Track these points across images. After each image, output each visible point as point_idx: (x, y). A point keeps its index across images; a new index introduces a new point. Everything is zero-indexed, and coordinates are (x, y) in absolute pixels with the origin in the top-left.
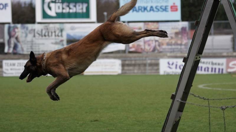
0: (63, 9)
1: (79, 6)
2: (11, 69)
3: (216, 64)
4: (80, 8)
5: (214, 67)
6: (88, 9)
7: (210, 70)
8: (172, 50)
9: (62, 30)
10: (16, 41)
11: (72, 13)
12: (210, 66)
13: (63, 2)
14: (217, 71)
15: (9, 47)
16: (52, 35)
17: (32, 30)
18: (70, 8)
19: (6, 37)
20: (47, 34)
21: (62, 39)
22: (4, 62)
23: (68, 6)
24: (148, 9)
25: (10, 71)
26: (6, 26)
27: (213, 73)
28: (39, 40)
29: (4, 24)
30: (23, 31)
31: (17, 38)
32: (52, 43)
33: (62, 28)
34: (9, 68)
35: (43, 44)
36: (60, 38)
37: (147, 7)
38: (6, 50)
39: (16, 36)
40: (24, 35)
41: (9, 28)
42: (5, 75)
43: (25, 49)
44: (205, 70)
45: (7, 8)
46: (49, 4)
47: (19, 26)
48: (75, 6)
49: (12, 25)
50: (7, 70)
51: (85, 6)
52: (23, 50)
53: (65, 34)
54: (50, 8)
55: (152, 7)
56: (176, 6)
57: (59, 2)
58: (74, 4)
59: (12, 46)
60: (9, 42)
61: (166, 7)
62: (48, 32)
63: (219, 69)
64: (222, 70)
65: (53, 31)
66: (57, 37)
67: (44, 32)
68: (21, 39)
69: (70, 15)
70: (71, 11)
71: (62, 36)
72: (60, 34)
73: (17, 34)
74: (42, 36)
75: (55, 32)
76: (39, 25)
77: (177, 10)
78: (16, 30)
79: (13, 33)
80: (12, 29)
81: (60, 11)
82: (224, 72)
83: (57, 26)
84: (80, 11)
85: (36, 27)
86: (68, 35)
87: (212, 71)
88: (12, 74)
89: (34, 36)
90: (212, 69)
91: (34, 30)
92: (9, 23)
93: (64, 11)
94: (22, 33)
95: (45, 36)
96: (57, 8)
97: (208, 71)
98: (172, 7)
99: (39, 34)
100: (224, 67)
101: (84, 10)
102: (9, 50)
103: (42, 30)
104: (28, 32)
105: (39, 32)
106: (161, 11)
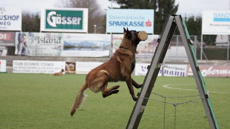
0: (62, 21)
1: (75, 19)
2: (19, 67)
3: (179, 69)
4: (75, 21)
5: (177, 71)
6: (81, 22)
7: (174, 73)
8: (145, 57)
9: (60, 38)
10: (24, 46)
11: (69, 25)
12: (174, 70)
13: (62, 16)
14: (180, 74)
15: (19, 50)
16: (52, 42)
17: (37, 37)
18: (67, 21)
19: (17, 42)
20: (48, 41)
21: (60, 45)
22: (14, 61)
23: (66, 19)
24: (129, 23)
25: (18, 69)
26: (17, 33)
27: (177, 76)
28: (42, 46)
29: (15, 31)
30: (30, 38)
31: (25, 43)
32: (52, 48)
33: (60, 36)
34: (18, 66)
35: (45, 49)
36: (59, 45)
37: (127, 22)
38: (16, 53)
39: (24, 41)
40: (31, 41)
41: (19, 35)
42: (14, 72)
43: (31, 52)
44: (170, 74)
45: (18, 19)
46: (51, 17)
47: (27, 33)
48: (71, 20)
49: (22, 33)
50: (16, 68)
51: (79, 19)
52: (29, 53)
53: (62, 41)
54: (52, 20)
55: (131, 22)
56: (150, 22)
57: (59, 16)
58: (70, 18)
59: (21, 49)
60: (19, 46)
61: (142, 22)
62: (50, 39)
63: (181, 73)
64: (184, 73)
65: (53, 39)
66: (56, 44)
67: (46, 39)
68: (28, 44)
69: (67, 27)
70: (68, 23)
71: (60, 42)
72: (58, 41)
73: (25, 40)
74: (45, 43)
75: (55, 39)
76: (43, 33)
77: (150, 25)
78: (25, 37)
79: (22, 39)
80: (21, 36)
81: (60, 23)
82: (185, 75)
83: (57, 34)
84: (75, 24)
85: (41, 35)
86: (65, 42)
87: (176, 74)
88: (20, 71)
89: (39, 42)
90: (176, 72)
91: (39, 37)
92: (19, 31)
93: (63, 23)
94: (29, 39)
95: (47, 42)
96: (57, 20)
97: (172, 74)
98: (147, 23)
99: (42, 41)
100: (185, 71)
101: (79, 23)
102: (18, 52)
103: (45, 38)
104: (34, 39)
105: (42, 39)
106: (138, 26)
